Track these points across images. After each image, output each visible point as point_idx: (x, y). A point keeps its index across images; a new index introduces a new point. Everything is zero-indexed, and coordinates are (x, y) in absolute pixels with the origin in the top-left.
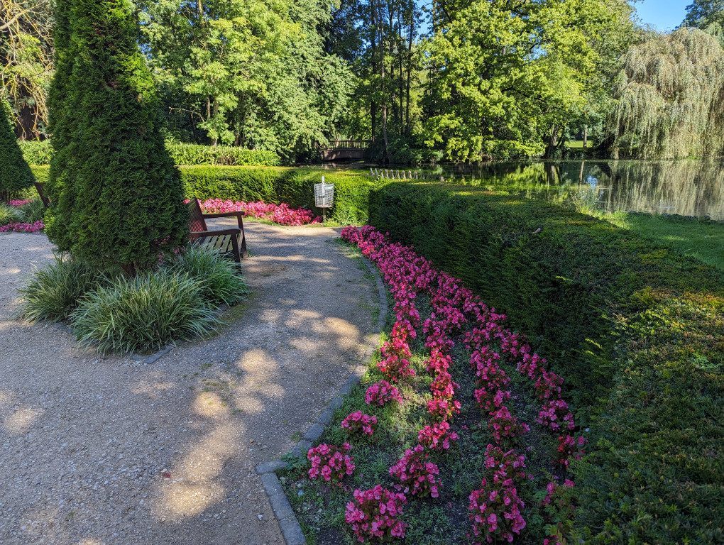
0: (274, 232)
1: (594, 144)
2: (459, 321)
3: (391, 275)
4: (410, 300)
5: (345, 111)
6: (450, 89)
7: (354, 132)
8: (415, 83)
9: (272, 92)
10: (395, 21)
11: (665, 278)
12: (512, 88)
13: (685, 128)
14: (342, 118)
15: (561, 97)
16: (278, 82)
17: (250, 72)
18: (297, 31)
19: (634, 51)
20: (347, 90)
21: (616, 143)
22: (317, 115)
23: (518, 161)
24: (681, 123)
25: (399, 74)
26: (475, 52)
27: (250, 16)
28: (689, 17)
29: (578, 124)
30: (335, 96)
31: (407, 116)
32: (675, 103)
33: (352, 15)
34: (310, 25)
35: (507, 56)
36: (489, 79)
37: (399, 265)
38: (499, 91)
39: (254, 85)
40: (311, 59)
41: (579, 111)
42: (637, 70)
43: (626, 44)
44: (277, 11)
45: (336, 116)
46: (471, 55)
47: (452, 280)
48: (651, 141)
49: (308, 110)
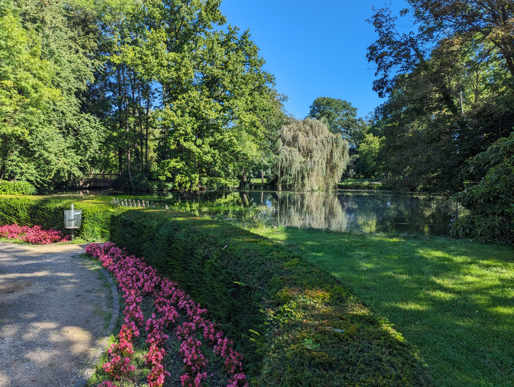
0: (25, 251)
1: (268, 181)
2: (174, 317)
3: (124, 283)
4: (138, 304)
5: (98, 153)
6: (176, 142)
7: (105, 168)
8: (151, 137)
9: (34, 136)
10: (136, 95)
11: (296, 280)
12: (216, 145)
13: (315, 173)
14: (95, 158)
15: (246, 152)
16: (40, 129)
17: (15, 120)
18: (57, 95)
19: (285, 128)
20: (99, 139)
21: (280, 180)
22: (74, 155)
23: (223, 191)
24: (312, 170)
25: (140, 130)
26: (191, 121)
27: (17, 81)
28: (312, 112)
29: (257, 170)
30: (89, 142)
31: (146, 159)
32: (309, 159)
33: (104, 88)
34: (69, 91)
35: (212, 125)
36: (201, 139)
37: (132, 274)
38: (208, 146)
39: (17, 130)
40: (69, 115)
41: (257, 161)
42: (287, 139)
43: (280, 124)
44: (40, 79)
45: (90, 156)
46: (189, 122)
47: (171, 283)
48: (298, 180)
49: (66, 151)
